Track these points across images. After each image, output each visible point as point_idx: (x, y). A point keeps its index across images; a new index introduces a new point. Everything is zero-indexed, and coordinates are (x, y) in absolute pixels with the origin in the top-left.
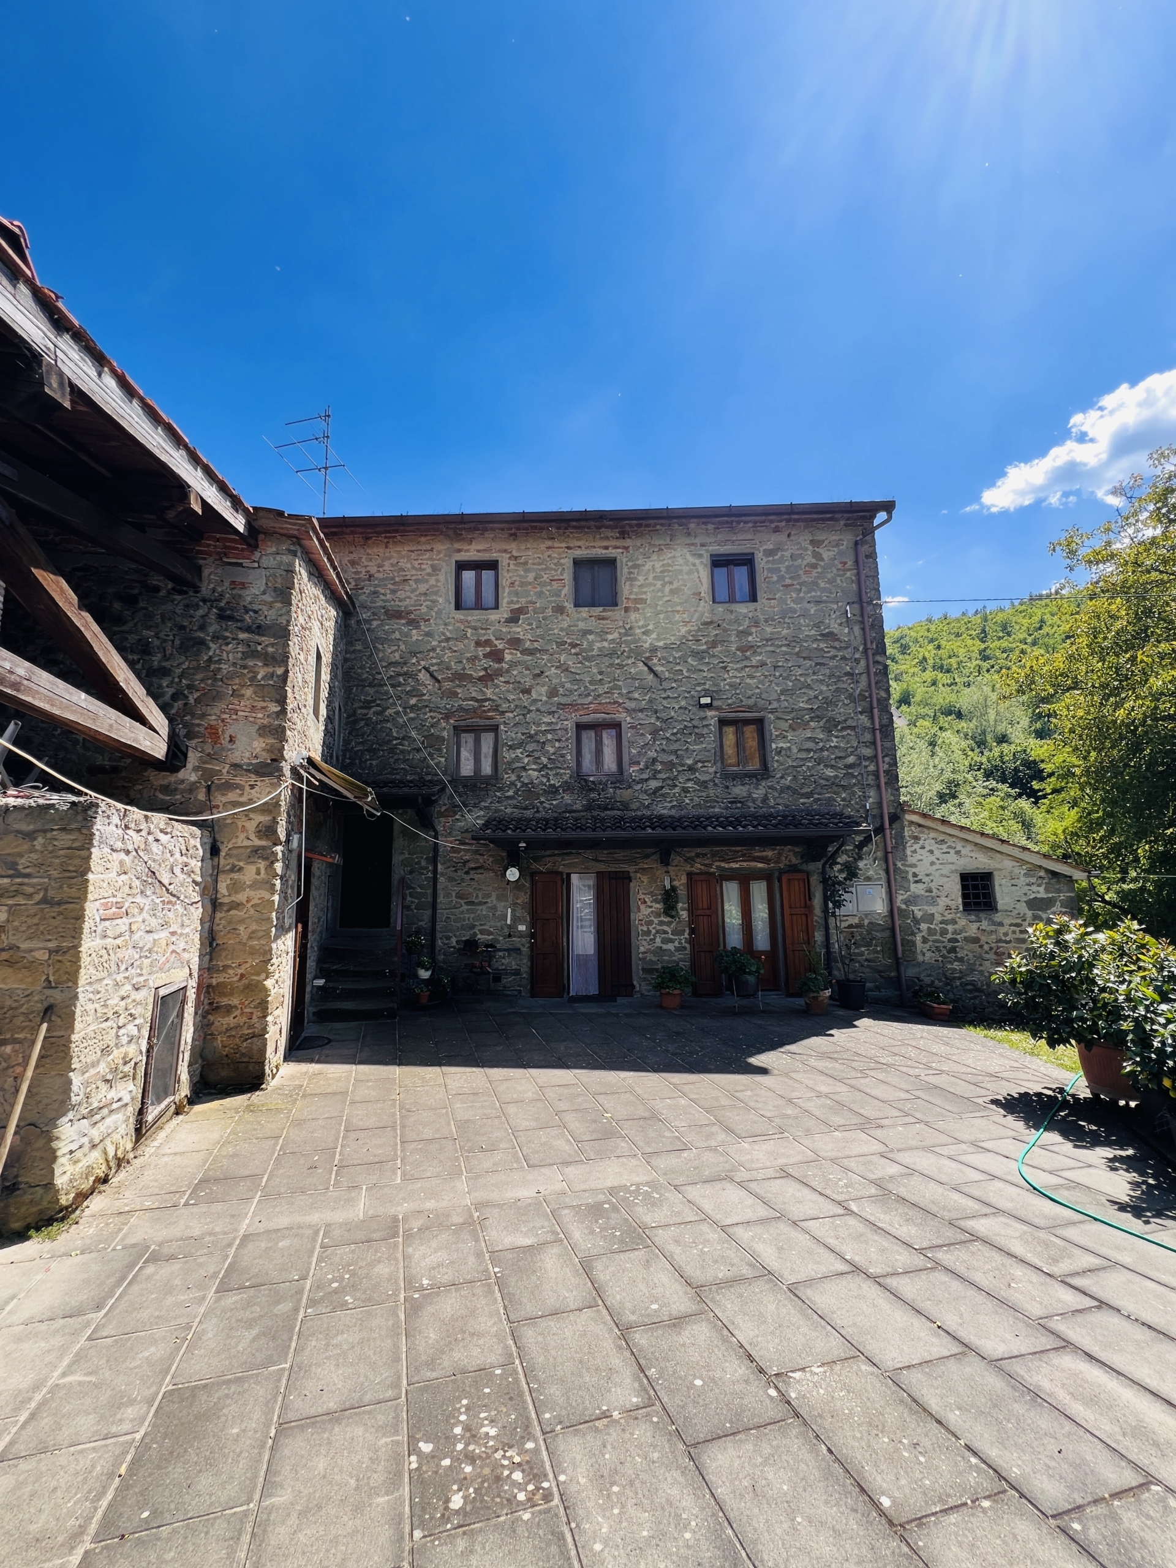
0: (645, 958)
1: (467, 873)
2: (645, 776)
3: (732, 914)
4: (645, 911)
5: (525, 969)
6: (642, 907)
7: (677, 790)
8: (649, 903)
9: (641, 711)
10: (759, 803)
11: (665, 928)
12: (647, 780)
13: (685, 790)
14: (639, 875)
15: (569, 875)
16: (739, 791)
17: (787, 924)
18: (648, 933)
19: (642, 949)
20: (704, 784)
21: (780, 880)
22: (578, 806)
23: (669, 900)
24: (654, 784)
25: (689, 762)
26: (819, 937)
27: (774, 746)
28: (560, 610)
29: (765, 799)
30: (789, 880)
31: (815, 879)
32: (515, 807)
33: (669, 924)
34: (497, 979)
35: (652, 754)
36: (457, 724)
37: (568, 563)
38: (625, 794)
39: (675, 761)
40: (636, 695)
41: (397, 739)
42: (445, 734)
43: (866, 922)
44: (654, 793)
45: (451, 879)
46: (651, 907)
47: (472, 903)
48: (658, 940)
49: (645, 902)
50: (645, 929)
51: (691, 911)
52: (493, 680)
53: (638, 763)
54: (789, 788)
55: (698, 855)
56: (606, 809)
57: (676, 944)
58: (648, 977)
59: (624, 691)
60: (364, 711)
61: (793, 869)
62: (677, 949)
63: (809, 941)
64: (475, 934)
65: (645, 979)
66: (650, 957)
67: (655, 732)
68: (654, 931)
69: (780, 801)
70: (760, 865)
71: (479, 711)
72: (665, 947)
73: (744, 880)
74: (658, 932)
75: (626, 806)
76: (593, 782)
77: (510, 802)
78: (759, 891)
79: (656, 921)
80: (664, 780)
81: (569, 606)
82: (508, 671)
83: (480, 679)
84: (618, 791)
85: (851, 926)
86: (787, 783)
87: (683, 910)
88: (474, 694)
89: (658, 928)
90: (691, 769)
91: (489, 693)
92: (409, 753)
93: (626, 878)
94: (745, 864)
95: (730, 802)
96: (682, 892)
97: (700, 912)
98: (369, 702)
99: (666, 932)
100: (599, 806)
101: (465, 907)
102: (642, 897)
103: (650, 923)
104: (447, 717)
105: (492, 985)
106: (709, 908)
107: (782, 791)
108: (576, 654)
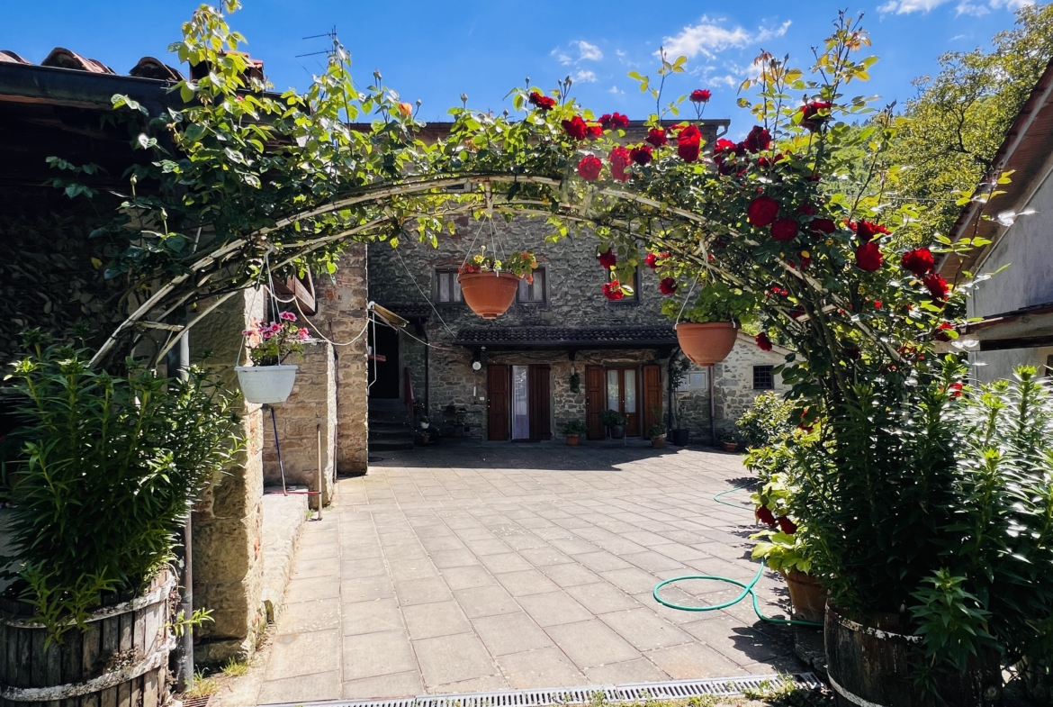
0: (558, 417)
1: (447, 365)
2: (560, 303)
3: (613, 390)
4: (558, 389)
5: (484, 424)
6: (557, 386)
7: (580, 313)
8: (561, 384)
9: (558, 260)
10: (632, 321)
11: (571, 399)
12: (561, 306)
13: (586, 313)
14: (555, 366)
15: (511, 366)
16: (620, 313)
17: (646, 396)
18: (561, 402)
19: (556, 412)
20: (598, 309)
21: (642, 370)
22: (517, 323)
23: (574, 382)
24: (566, 309)
25: (589, 294)
26: (665, 404)
27: (643, 285)
29: (636, 319)
30: (648, 370)
31: (664, 370)
32: (477, 323)
33: (573, 396)
34: (467, 429)
35: (565, 289)
36: (438, 267)
38: (547, 315)
39: (580, 294)
40: (555, 250)
41: (398, 277)
42: (430, 274)
43: (694, 395)
44: (566, 314)
45: (436, 369)
46: (562, 386)
47: (451, 383)
48: (566, 406)
49: (559, 383)
50: (558, 399)
51: (587, 389)
52: (460, 238)
53: (556, 295)
54: (651, 312)
55: (592, 354)
56: (536, 325)
57: (578, 408)
58: (560, 428)
59: (548, 247)
60: (376, 258)
61: (651, 363)
62: (578, 412)
63: (659, 407)
64: (453, 403)
65: (558, 430)
66: (562, 416)
67: (567, 274)
68: (564, 401)
69: (645, 320)
70: (631, 360)
71: (452, 259)
72: (570, 410)
73: (621, 369)
74: (566, 401)
75: (548, 323)
76: (527, 307)
77: (474, 320)
78: (630, 377)
79: (565, 394)
80: (572, 306)
82: (471, 232)
83: (453, 237)
84: (543, 313)
85: (685, 398)
86: (651, 309)
87: (582, 387)
88: (448, 248)
89: (567, 399)
90: (590, 299)
91: (459, 247)
92: (407, 286)
93: (548, 368)
94: (621, 360)
95: (615, 321)
96: (582, 377)
97: (592, 390)
99: (571, 401)
100: (531, 323)
101: (446, 386)
102: (557, 380)
103: (562, 396)
104: (431, 263)
105: (464, 433)
106: (598, 387)
107: (647, 314)
108: (516, 221)
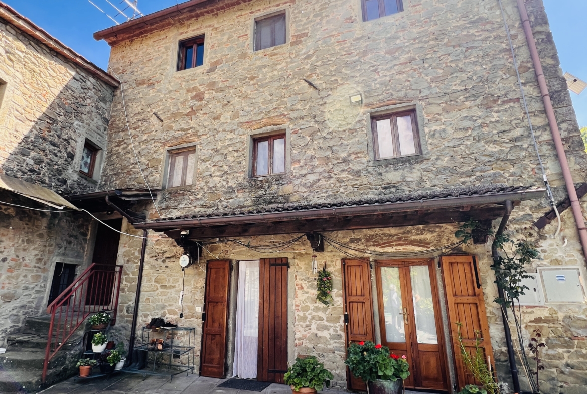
0: (300, 345)
1: (164, 261)
2: (304, 172)
4: (301, 296)
6: (299, 292)
7: (332, 181)
8: (305, 289)
9: (302, 118)
10: (414, 186)
11: (320, 314)
12: (305, 175)
13: (339, 181)
14: (296, 261)
15: (238, 262)
16: (392, 176)
17: (452, 314)
18: (304, 318)
19: (298, 335)
20: (358, 173)
21: (440, 264)
22: (249, 203)
23: (324, 283)
24: (311, 178)
25: (344, 155)
26: (495, 332)
27: (427, 130)
28: (244, 56)
29: (421, 181)
30: (451, 264)
31: (483, 263)
32: (203, 206)
33: (325, 310)
35: (310, 152)
36: (170, 148)
37: (251, 22)
38: (288, 189)
39: (331, 155)
40: (299, 107)
41: (133, 164)
42: (161, 157)
43: (561, 316)
44: (311, 185)
45: (152, 266)
46: (307, 292)
47: (164, 286)
48: (314, 326)
49: (302, 288)
50: (301, 314)
51: (346, 296)
52: (195, 114)
53: (299, 161)
54: (445, 168)
56: (270, 203)
57: (331, 331)
59: (289, 105)
60: (117, 148)
61: (457, 252)
62: (332, 337)
63: (482, 335)
64: (164, 314)
66: (306, 344)
68: (309, 317)
69: (437, 182)
70: (418, 249)
71: (184, 138)
72: (320, 334)
73: (404, 265)
74: (313, 318)
75: (287, 199)
76: (261, 181)
77: (198, 203)
78: (420, 275)
79: (312, 307)
80: (320, 173)
81: (250, 51)
82: (206, 106)
83: (187, 115)
84: (281, 187)
85: (538, 320)
86: (444, 164)
88: (183, 126)
89: (314, 314)
90: (345, 161)
91: (192, 123)
92: (138, 172)
93: (283, 264)
94: (402, 248)
96: (337, 278)
98: (120, 142)
99: (321, 319)
100: (265, 201)
101: (160, 290)
102: (300, 282)
103: (306, 309)
104: (164, 144)
105: (172, 360)
107: (438, 173)
108: (254, 84)
